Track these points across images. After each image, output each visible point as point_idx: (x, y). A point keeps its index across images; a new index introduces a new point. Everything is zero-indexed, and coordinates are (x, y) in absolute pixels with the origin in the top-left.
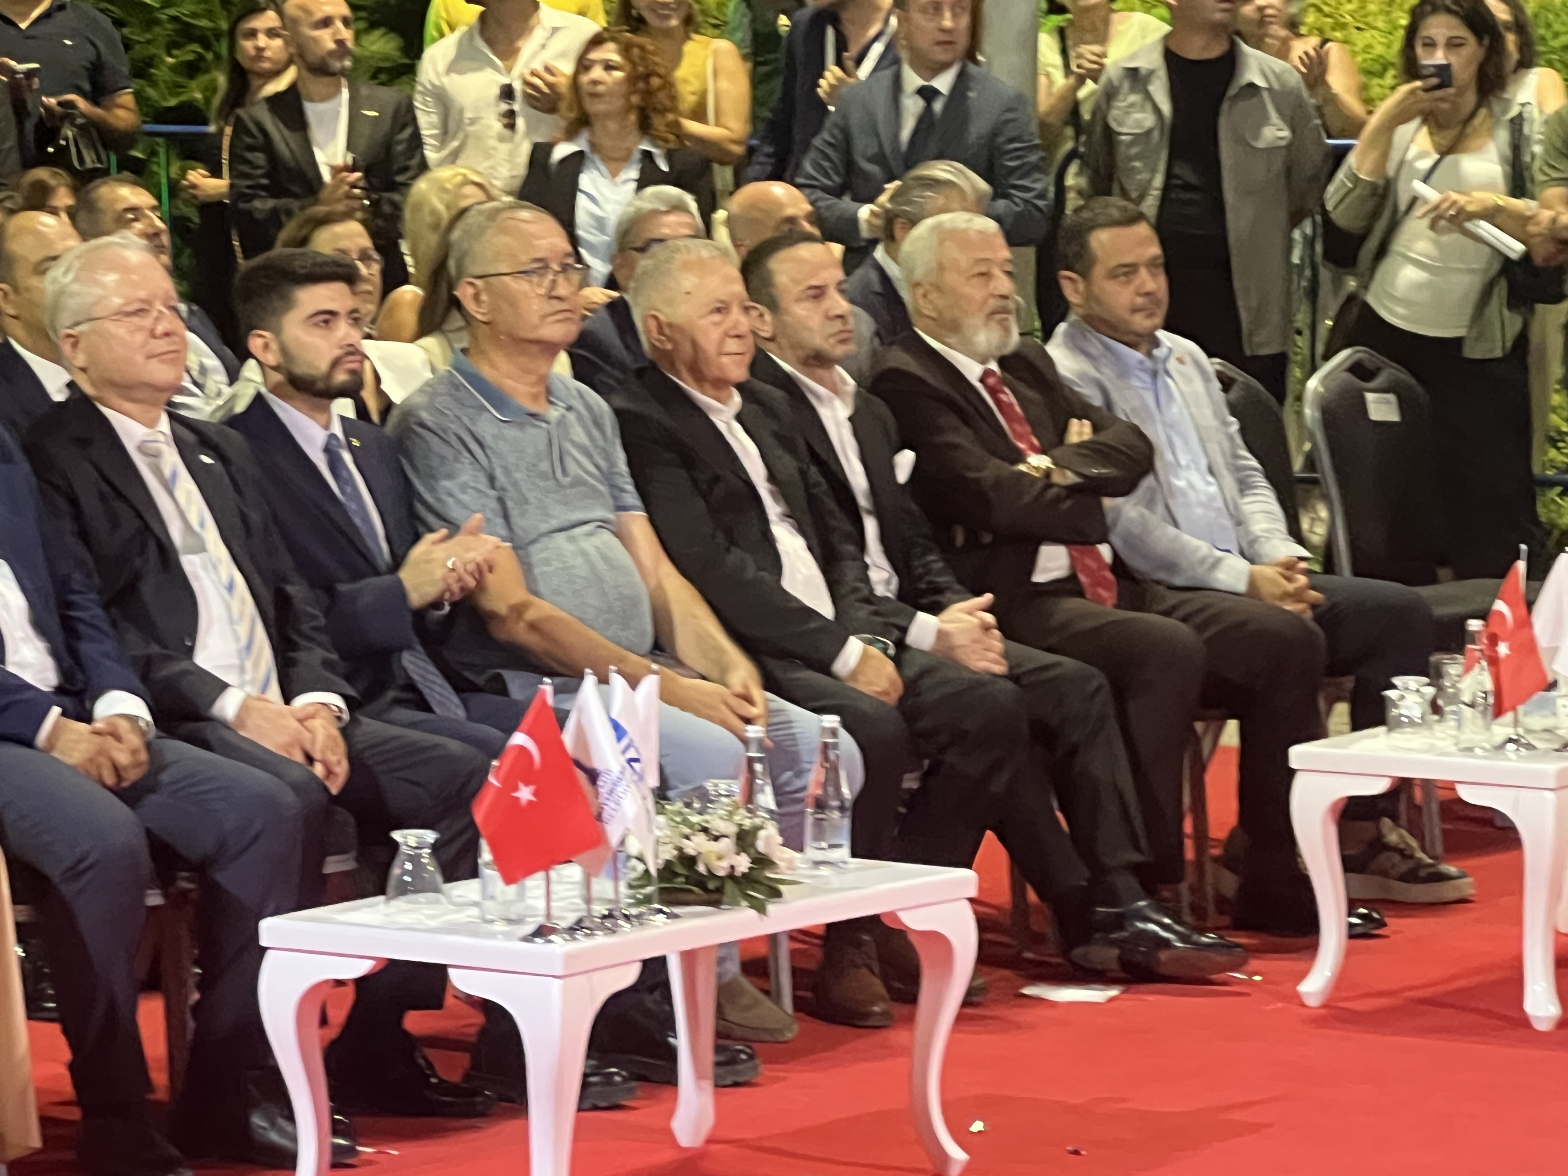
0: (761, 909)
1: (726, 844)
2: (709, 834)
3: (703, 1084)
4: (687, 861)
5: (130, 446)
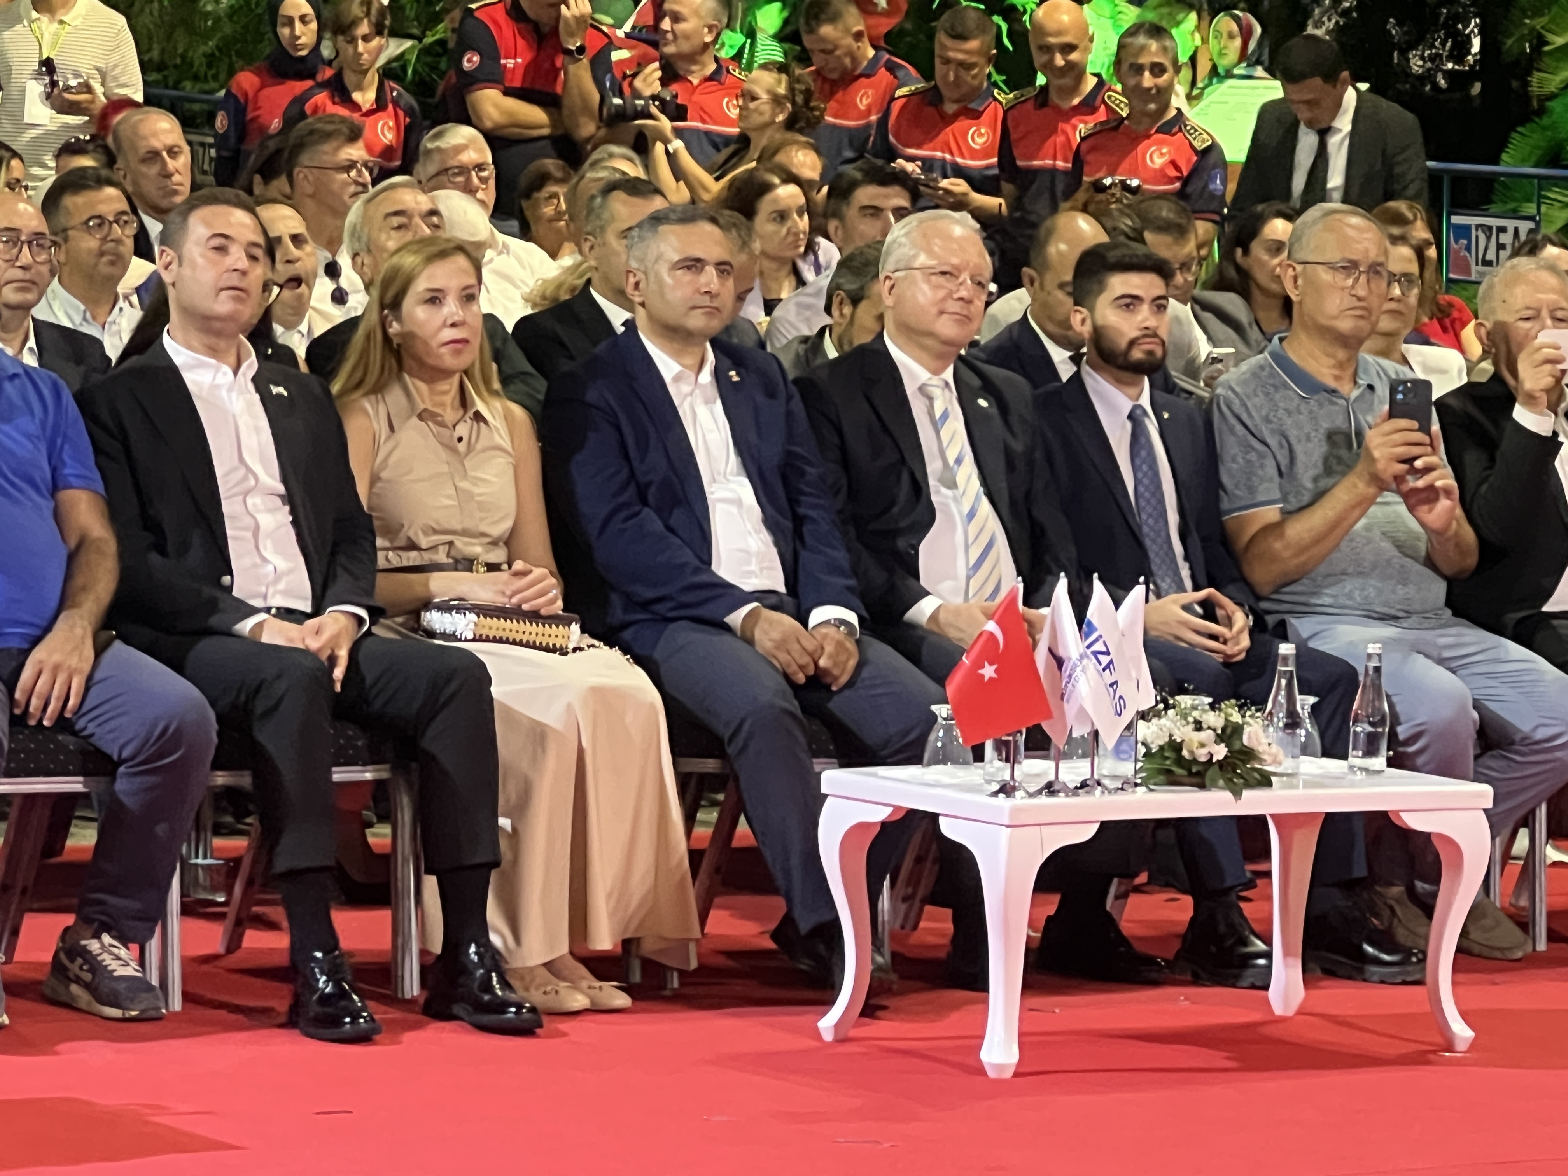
0: (1237, 794)
1: (1207, 735)
2: (1198, 726)
3: (1291, 960)
4: (1175, 747)
5: (910, 389)
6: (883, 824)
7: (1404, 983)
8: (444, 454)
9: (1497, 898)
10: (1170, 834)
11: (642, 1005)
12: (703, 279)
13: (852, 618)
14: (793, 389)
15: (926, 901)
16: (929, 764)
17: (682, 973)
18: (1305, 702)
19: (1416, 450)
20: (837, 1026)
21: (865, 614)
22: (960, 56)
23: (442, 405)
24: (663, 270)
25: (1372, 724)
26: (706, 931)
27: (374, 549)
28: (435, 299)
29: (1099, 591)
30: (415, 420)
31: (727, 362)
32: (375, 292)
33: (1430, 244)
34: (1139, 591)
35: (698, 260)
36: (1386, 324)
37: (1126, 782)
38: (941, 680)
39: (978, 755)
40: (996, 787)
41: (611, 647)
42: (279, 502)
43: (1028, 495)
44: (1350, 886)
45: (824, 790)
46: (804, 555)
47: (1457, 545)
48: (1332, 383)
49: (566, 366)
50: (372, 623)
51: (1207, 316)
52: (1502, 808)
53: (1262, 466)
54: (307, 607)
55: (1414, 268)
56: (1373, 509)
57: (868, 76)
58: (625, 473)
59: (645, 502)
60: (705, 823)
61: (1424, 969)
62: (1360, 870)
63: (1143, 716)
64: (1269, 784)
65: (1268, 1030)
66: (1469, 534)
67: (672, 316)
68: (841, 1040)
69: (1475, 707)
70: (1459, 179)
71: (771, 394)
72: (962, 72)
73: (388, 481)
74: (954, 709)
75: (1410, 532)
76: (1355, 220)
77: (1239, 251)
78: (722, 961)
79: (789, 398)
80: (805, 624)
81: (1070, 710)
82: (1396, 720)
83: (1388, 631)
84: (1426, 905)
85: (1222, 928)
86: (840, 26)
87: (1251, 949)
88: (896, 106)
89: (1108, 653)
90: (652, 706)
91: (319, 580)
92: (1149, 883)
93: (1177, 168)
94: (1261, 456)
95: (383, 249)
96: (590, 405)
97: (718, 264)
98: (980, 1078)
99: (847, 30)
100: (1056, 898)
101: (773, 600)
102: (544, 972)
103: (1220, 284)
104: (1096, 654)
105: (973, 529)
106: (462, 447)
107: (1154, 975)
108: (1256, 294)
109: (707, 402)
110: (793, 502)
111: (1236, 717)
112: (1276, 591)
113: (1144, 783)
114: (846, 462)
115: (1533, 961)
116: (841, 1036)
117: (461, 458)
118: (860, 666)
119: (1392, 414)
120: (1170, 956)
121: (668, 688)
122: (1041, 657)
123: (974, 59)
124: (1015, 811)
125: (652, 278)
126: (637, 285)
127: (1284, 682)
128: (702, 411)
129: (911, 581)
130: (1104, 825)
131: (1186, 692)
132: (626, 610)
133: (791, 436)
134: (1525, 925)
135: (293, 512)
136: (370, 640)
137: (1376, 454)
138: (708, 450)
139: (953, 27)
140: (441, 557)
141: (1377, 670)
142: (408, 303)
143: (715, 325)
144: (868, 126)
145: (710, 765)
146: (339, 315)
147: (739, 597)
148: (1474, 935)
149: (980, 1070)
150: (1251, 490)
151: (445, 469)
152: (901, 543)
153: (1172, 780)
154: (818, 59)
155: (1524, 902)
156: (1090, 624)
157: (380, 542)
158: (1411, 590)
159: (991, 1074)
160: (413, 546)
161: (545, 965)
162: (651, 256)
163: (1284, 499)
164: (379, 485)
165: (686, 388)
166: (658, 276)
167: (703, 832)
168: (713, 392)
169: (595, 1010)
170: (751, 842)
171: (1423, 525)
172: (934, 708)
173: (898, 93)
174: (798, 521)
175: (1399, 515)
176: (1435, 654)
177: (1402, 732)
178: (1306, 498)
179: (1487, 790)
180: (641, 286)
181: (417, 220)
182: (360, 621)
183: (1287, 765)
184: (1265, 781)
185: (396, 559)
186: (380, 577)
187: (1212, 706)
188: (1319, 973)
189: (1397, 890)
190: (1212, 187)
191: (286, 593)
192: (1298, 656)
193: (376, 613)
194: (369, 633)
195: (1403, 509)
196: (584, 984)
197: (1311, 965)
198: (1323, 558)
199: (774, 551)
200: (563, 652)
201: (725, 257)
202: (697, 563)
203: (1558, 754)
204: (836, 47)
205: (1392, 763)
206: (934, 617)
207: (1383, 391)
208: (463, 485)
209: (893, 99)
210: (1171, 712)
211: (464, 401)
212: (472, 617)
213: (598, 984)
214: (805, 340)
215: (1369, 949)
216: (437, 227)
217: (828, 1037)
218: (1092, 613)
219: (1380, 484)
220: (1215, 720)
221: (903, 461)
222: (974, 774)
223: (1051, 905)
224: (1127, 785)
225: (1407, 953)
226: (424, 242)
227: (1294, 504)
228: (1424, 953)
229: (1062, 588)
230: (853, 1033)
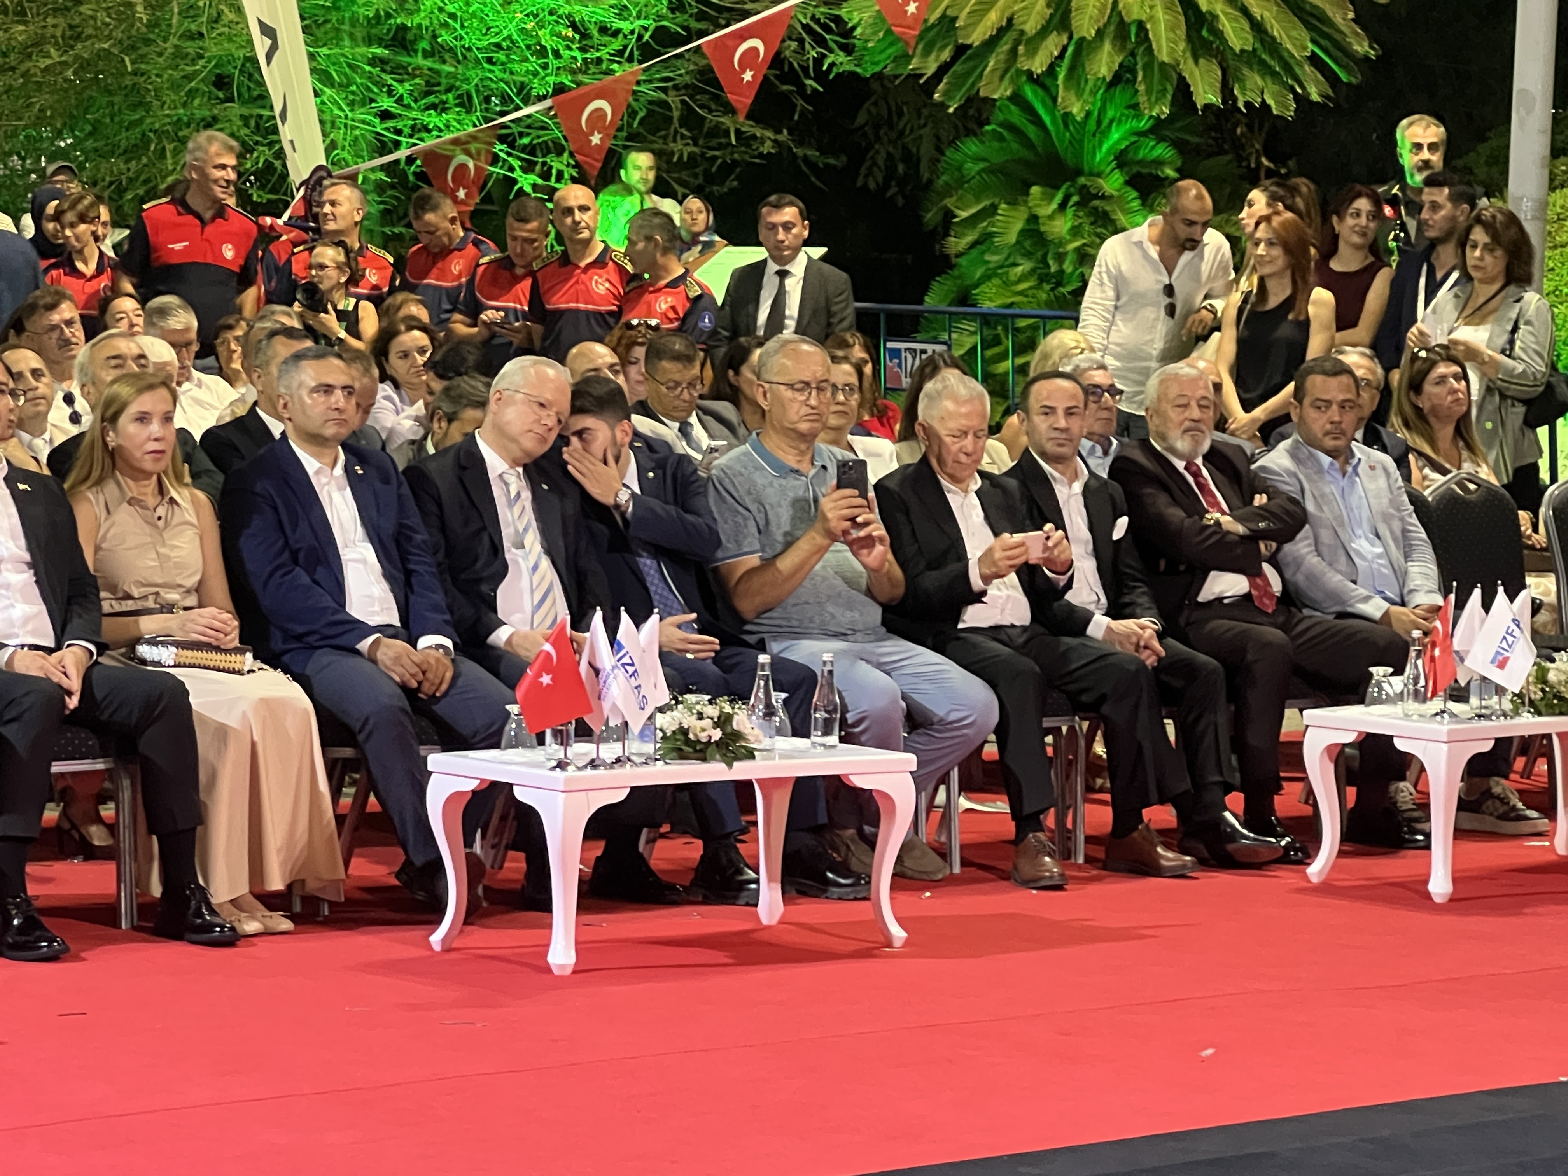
0: (730, 765)
1: (707, 723)
2: (700, 716)
3: (773, 885)
4: (684, 732)
5: (492, 475)
6: (474, 792)
7: (856, 899)
8: (147, 529)
9: (923, 837)
10: (685, 796)
11: (301, 927)
12: (333, 399)
13: (449, 643)
14: (402, 478)
15: (508, 848)
16: (506, 748)
17: (331, 904)
18: (778, 698)
19: (857, 511)
20: (444, 940)
21: (458, 640)
22: (525, 234)
23: (145, 494)
24: (304, 393)
25: (827, 712)
26: (350, 872)
27: (99, 600)
28: (143, 418)
29: (625, 619)
30: (125, 505)
31: (353, 459)
32: (99, 412)
33: (866, 362)
34: (654, 618)
35: (329, 386)
36: (833, 421)
37: (649, 758)
38: (513, 687)
39: (541, 742)
40: (554, 763)
41: (275, 668)
42: (25, 567)
43: (576, 551)
44: (818, 830)
45: (430, 768)
46: (412, 598)
47: (890, 579)
48: (796, 466)
49: (238, 464)
50: (99, 655)
51: (708, 419)
52: (922, 772)
53: (746, 526)
54: (52, 645)
55: (854, 380)
56: (828, 556)
57: (460, 250)
58: (281, 542)
59: (296, 562)
60: (347, 795)
61: (869, 890)
62: (823, 819)
63: (661, 710)
64: (753, 757)
65: (757, 936)
66: (898, 572)
67: (314, 426)
68: (448, 948)
69: (903, 698)
70: (891, 316)
71: (386, 481)
72: (527, 246)
73: (109, 550)
74: (522, 708)
75: (855, 571)
76: (806, 347)
77: (731, 373)
78: (358, 895)
79: (400, 485)
80: (415, 647)
81: (606, 706)
82: (845, 710)
83: (839, 645)
84: (871, 843)
85: (724, 861)
86: (440, 213)
87: (745, 877)
88: (480, 270)
89: (632, 665)
90: (306, 711)
91: (59, 623)
92: (671, 832)
93: (676, 312)
94: (745, 519)
95: (102, 381)
96: (258, 495)
97: (344, 388)
98: (547, 976)
99: (445, 217)
100: (602, 844)
101: (391, 631)
102: (230, 906)
103: (716, 395)
104: (624, 665)
105: (536, 578)
106: (161, 523)
107: (675, 897)
108: (744, 403)
109: (341, 489)
110: (404, 560)
111: (728, 709)
112: (758, 617)
113: (663, 758)
114: (443, 529)
115: (952, 880)
116: (447, 946)
117: (161, 532)
118: (455, 678)
119: (839, 486)
120: (687, 883)
121: (317, 697)
122: (584, 667)
123: (535, 236)
124: (568, 780)
125: (296, 399)
126: (285, 406)
127: (762, 683)
128: (336, 496)
129: (492, 615)
130: (633, 789)
131: (691, 692)
132: (285, 641)
133: (402, 510)
134: (943, 854)
135: (36, 574)
136: (97, 668)
137: (830, 515)
138: (341, 524)
139: (518, 212)
140: (151, 604)
141: (831, 672)
142: (123, 420)
143: (345, 432)
144: (460, 286)
145: (347, 752)
146: (74, 430)
147: (364, 630)
148: (908, 863)
149: (548, 970)
150: (739, 544)
151: (149, 539)
152: (484, 588)
153: (682, 756)
154: (425, 239)
155: (943, 839)
156: (619, 644)
157: (103, 594)
158: (857, 615)
159: (556, 972)
160: (129, 597)
161: (232, 901)
162: (295, 385)
163: (763, 550)
164: (101, 553)
165: (324, 480)
166: (301, 398)
167: (346, 801)
168: (344, 482)
169: (267, 933)
170: (378, 809)
171: (864, 565)
172: (508, 707)
173: (482, 261)
174: (408, 574)
175: (847, 559)
176: (874, 659)
177: (851, 718)
178: (779, 548)
179: (912, 757)
180: (290, 405)
181: (130, 362)
182: (91, 653)
183: (766, 743)
184: (750, 755)
185: (118, 607)
186: (106, 621)
187: (710, 702)
188: (794, 893)
189: (851, 832)
190: (701, 324)
191: (33, 633)
192: (772, 664)
193: (102, 648)
194: (96, 663)
195: (849, 555)
196: (259, 915)
197: (788, 888)
198: (790, 593)
199: (391, 596)
200: (240, 673)
201: (349, 382)
202: (334, 605)
203: (965, 731)
204: (438, 229)
205: (842, 740)
206: (509, 641)
207: (833, 470)
208: (162, 550)
209: (478, 265)
210: (680, 706)
211: (161, 490)
212: (173, 649)
213: (269, 914)
214: (413, 442)
215: (830, 875)
216: (143, 366)
217: (437, 948)
218: (620, 636)
219: (833, 537)
220: (712, 711)
221: (484, 528)
222: (538, 754)
223: (598, 849)
224: (649, 760)
225: (858, 877)
226: (134, 376)
227: (769, 554)
228: (870, 877)
229: (598, 617)
230: (455, 945)
